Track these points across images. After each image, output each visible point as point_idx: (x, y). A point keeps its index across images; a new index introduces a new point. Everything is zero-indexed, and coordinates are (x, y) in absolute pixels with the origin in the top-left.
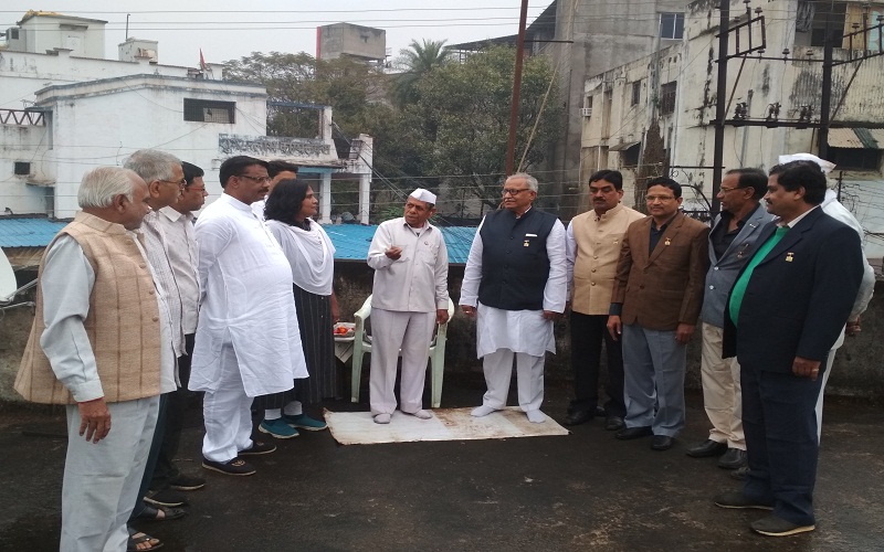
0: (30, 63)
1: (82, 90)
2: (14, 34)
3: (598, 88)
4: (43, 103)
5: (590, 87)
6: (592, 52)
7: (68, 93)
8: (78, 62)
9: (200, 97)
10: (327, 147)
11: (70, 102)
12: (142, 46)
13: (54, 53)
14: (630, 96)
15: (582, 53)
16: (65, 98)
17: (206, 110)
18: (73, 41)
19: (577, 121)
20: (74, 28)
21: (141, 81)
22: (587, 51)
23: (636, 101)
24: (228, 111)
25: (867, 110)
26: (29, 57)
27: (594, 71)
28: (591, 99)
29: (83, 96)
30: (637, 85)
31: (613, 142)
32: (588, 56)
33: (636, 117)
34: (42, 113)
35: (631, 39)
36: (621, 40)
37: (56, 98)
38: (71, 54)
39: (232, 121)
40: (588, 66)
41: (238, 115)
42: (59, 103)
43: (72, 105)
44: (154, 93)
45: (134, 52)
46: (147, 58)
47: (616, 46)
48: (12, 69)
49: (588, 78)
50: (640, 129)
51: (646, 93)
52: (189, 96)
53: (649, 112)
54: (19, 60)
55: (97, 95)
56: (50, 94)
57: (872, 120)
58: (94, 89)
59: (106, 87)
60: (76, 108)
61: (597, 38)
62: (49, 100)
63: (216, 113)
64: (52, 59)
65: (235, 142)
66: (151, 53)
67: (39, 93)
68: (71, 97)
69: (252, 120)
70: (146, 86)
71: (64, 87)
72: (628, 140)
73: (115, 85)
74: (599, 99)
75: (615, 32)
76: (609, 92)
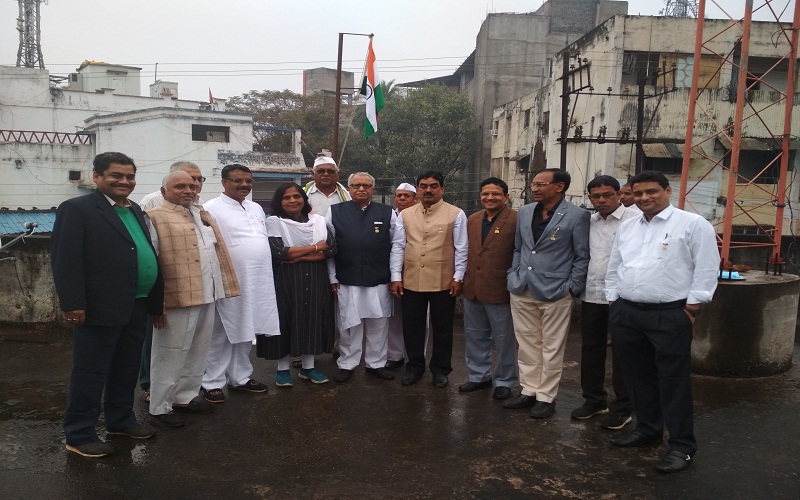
0: (83, 99)
1: (117, 119)
2: (74, 77)
3: (502, 115)
4: (90, 128)
5: (497, 114)
6: (501, 88)
7: (107, 121)
8: (118, 99)
9: (203, 123)
10: (298, 160)
11: (108, 127)
12: (166, 86)
13: (101, 92)
14: (523, 121)
15: (492, 89)
16: (105, 125)
17: (208, 133)
18: (117, 83)
19: (489, 139)
20: (118, 73)
21: (160, 112)
22: (496, 88)
23: (527, 124)
24: (224, 133)
25: (675, 130)
26: (83, 95)
27: (501, 102)
28: (497, 122)
29: (117, 123)
30: (528, 112)
31: (512, 155)
32: (497, 91)
33: (527, 136)
34: (89, 136)
35: (528, 79)
36: (521, 80)
37: (98, 125)
38: (114, 92)
39: (227, 140)
40: (497, 99)
41: (231, 136)
42: (100, 128)
43: (110, 130)
44: (170, 120)
45: (160, 91)
46: (169, 95)
47: (518, 84)
48: (70, 104)
49: (496, 107)
50: (530, 146)
51: (534, 119)
52: (195, 123)
53: (536, 133)
54: (75, 97)
55: (128, 122)
56: (95, 122)
57: (679, 137)
58: (126, 118)
59: (136, 116)
60: (113, 132)
61: (503, 78)
62: (93, 126)
63: (216, 135)
64: (99, 96)
65: (230, 156)
66: (172, 91)
67: (87, 121)
68: (109, 124)
69: (242, 140)
70: (164, 116)
71: (104, 117)
72: (522, 153)
73: (141, 115)
74: (503, 123)
75: (517, 74)
76: (509, 118)
